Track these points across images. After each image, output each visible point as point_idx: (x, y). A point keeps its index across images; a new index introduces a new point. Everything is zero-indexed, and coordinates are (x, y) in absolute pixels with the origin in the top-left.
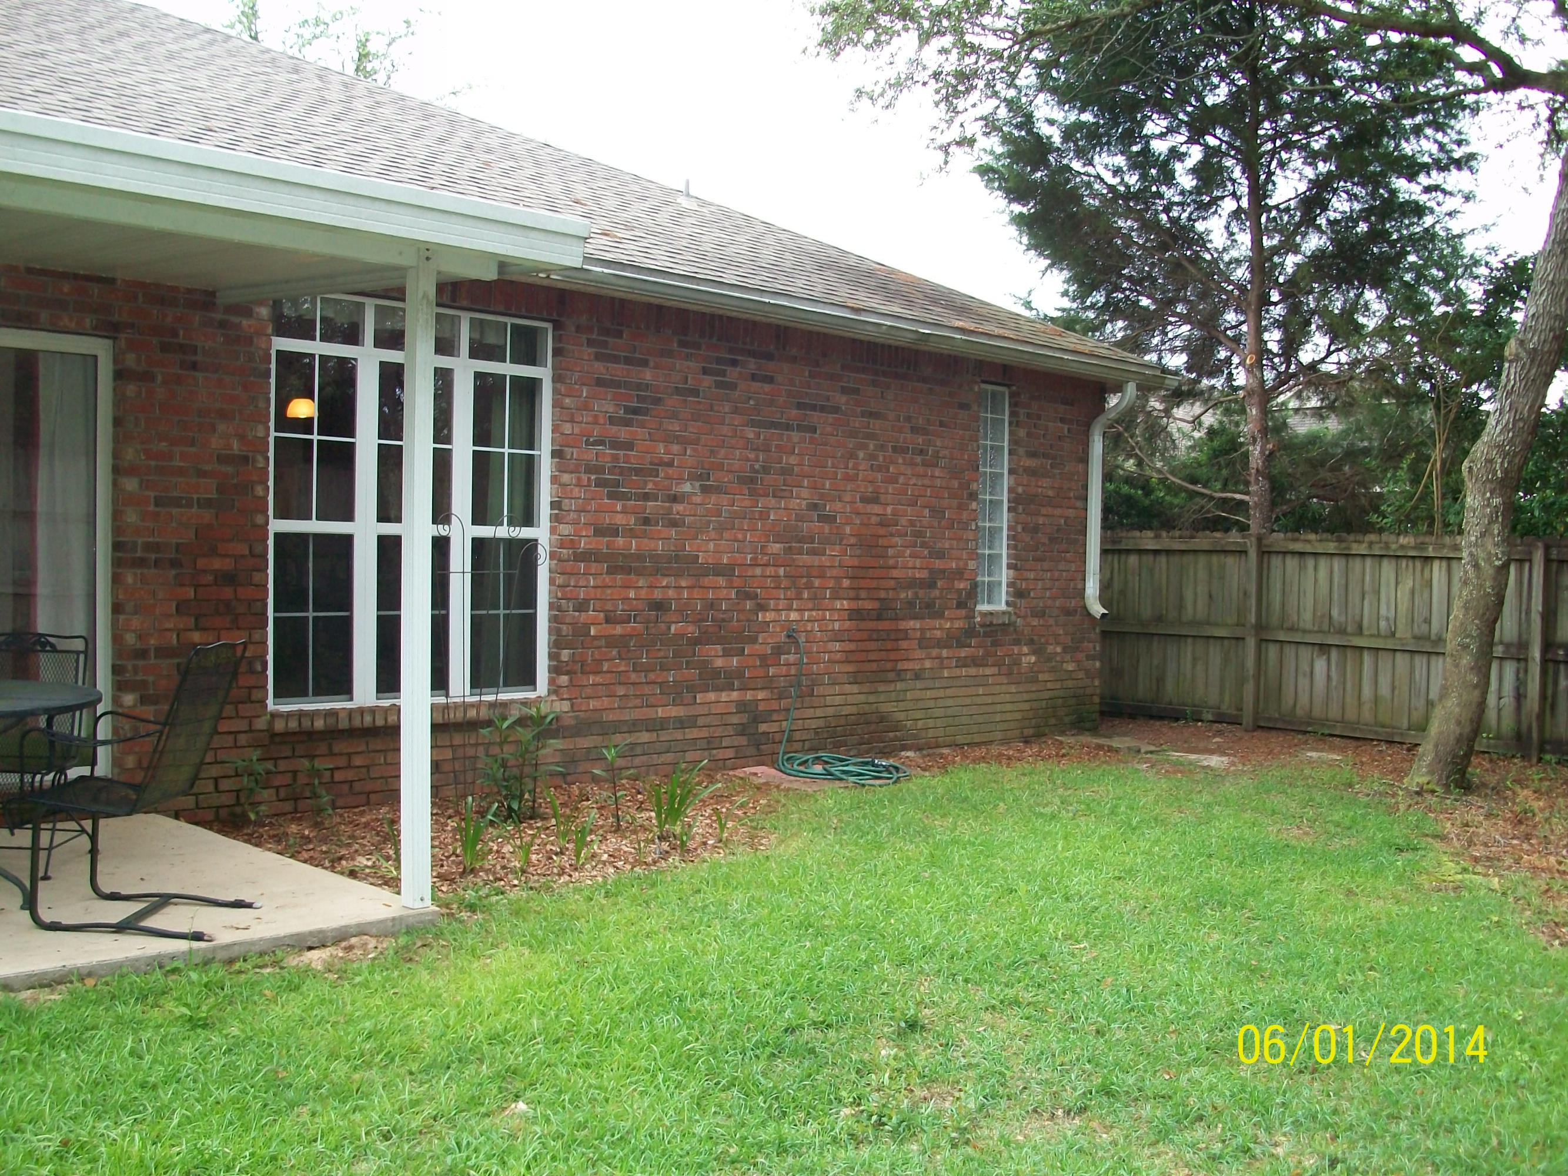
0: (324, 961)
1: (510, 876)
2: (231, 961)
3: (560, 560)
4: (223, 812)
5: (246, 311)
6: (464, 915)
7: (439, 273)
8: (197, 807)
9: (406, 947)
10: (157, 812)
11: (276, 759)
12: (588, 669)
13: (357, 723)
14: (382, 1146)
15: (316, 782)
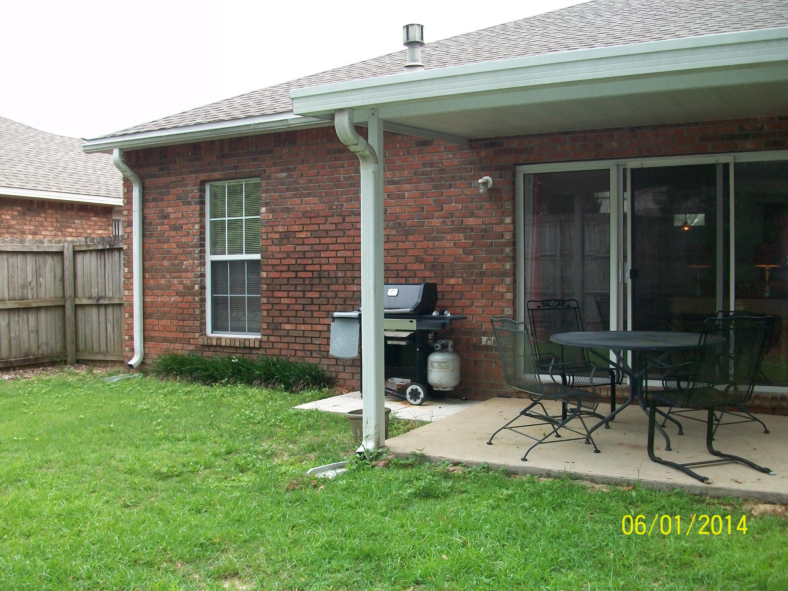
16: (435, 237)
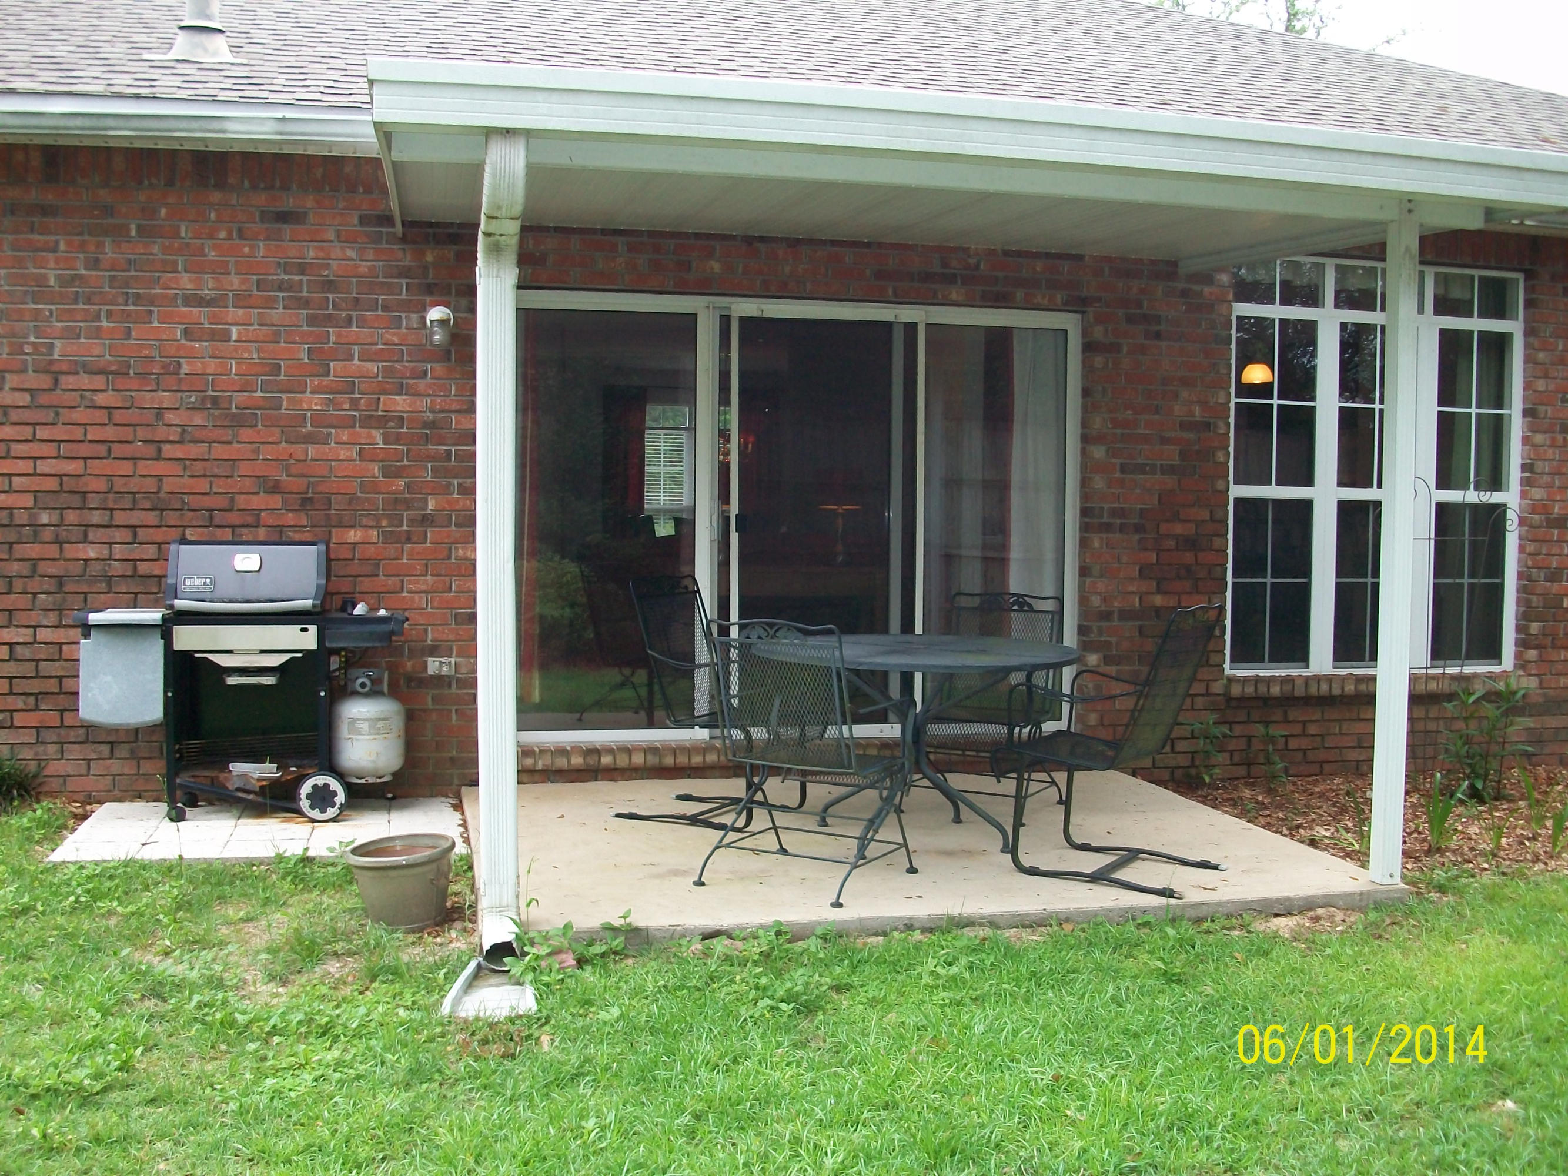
0: (1292, 930)
1: (1479, 859)
2: (1199, 921)
3: (1531, 526)
4: (1178, 773)
5: (1207, 278)
6: (1434, 896)
7: (1421, 225)
8: (1154, 766)
9: (1375, 924)
10: (1116, 769)
11: (1231, 723)
12: (1559, 643)
13: (1313, 690)
14: (1365, 1125)
15: (1271, 748)
16: (310, 433)
